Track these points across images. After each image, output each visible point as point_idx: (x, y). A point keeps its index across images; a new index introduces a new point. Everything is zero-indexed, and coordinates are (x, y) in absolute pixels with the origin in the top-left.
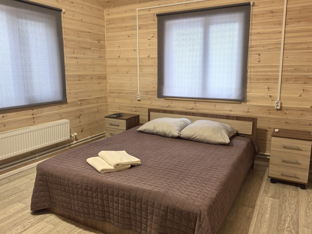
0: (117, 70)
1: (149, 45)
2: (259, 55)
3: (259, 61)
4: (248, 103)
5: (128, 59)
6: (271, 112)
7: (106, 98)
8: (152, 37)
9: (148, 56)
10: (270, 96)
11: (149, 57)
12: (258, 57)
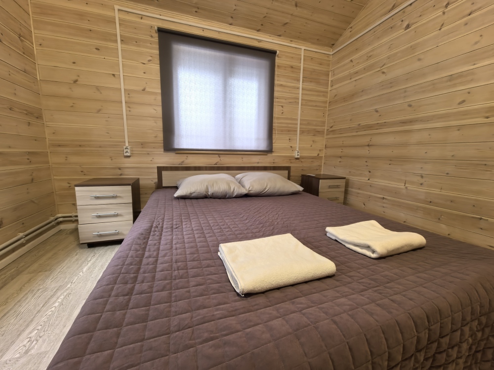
0: (72, 105)
1: (144, 73)
2: (282, 107)
3: (282, 113)
4: (274, 154)
5: (98, 88)
6: (292, 161)
7: (45, 155)
8: (149, 61)
9: (142, 88)
10: (291, 147)
11: (144, 90)
12: (281, 108)
